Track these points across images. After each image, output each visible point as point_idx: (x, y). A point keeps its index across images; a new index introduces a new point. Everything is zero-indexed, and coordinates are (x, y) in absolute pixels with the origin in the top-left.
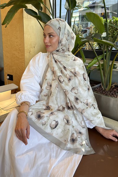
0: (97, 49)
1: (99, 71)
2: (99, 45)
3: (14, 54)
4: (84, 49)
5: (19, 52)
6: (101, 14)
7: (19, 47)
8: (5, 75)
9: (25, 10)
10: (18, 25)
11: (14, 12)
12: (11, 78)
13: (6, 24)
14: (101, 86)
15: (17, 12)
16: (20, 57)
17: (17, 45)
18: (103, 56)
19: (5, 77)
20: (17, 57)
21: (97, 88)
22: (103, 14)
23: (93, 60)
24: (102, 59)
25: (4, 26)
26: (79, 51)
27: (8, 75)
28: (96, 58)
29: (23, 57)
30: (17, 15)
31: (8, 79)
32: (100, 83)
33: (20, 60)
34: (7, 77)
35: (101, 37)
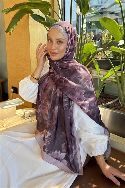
0: (112, 58)
1: (116, 84)
2: (114, 54)
3: (19, 65)
5: (25, 62)
7: (24, 56)
8: (9, 87)
9: (31, 15)
10: (24, 32)
11: (19, 18)
12: (16, 90)
13: (10, 32)
14: (118, 101)
16: (26, 68)
17: (22, 55)
18: (121, 67)
19: (9, 89)
20: (22, 67)
21: (114, 104)
23: (108, 71)
24: (120, 70)
25: (8, 33)
26: (92, 61)
27: (13, 88)
28: (112, 69)
29: (29, 68)
30: (21, 21)
31: (12, 92)
32: (117, 97)
33: (26, 72)
34: (11, 90)
35: (118, 45)
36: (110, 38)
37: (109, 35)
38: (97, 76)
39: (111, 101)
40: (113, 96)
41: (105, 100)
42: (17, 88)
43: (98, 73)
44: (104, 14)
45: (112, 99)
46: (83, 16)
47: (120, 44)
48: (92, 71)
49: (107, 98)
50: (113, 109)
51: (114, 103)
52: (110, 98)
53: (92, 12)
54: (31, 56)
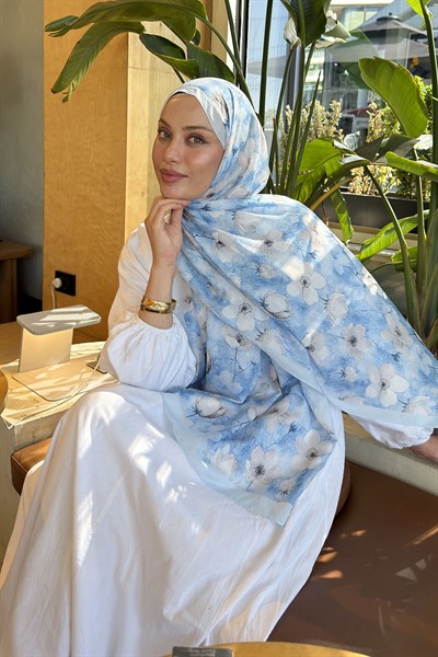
0: (395, 191)
1: (402, 274)
2: (403, 180)
4: (347, 190)
5: (105, 189)
6: (411, 60)
7: (104, 171)
8: (45, 273)
10: (108, 91)
11: (97, 47)
12: (68, 284)
13: (66, 90)
16: (109, 210)
17: (99, 166)
18: (419, 221)
19: (45, 280)
20: (94, 207)
22: (416, 62)
23: (376, 233)
25: (60, 95)
27: (58, 274)
28: (391, 225)
29: (118, 210)
30: (105, 54)
31: (57, 289)
33: (109, 222)
34: (54, 282)
35: (413, 149)
36: (393, 124)
37: (391, 114)
42: (74, 277)
43: (345, 235)
46: (308, 50)
47: (421, 148)
53: (339, 40)
54: (128, 171)
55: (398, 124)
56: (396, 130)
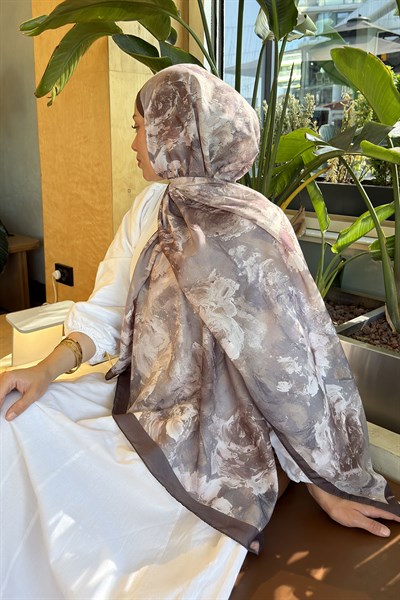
0: (370, 179)
1: (380, 262)
2: (377, 167)
3: (78, 196)
4: (323, 179)
7: (93, 171)
8: (47, 265)
9: (114, 39)
10: (92, 95)
11: (78, 51)
12: (67, 276)
13: (49, 95)
14: (383, 316)
15: (88, 51)
16: (98, 207)
17: (88, 166)
18: (395, 208)
19: (47, 272)
20: (86, 205)
21: (370, 326)
23: (354, 221)
24: (391, 218)
25: (44, 99)
26: (305, 188)
27: (58, 267)
28: (367, 214)
29: (107, 206)
30: (86, 60)
31: (57, 281)
32: (382, 304)
33: (98, 218)
34: (54, 274)
35: (388, 137)
36: (367, 114)
37: (364, 104)
38: (319, 234)
39: (362, 314)
40: (369, 299)
41: (342, 311)
42: (72, 268)
43: (322, 225)
44: (358, 38)
45: (365, 309)
46: (280, 43)
47: (396, 135)
48: (303, 220)
49: (349, 305)
50: (365, 341)
51: (370, 323)
52: (359, 307)
53: (308, 31)
54: (114, 170)
55: (371, 113)
56: (370, 119)
